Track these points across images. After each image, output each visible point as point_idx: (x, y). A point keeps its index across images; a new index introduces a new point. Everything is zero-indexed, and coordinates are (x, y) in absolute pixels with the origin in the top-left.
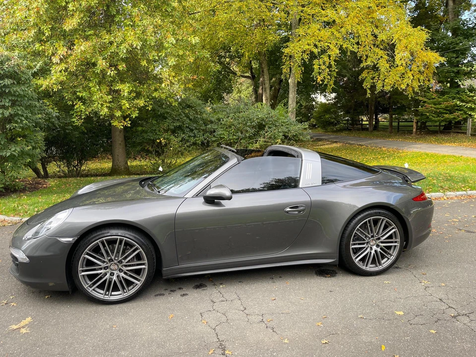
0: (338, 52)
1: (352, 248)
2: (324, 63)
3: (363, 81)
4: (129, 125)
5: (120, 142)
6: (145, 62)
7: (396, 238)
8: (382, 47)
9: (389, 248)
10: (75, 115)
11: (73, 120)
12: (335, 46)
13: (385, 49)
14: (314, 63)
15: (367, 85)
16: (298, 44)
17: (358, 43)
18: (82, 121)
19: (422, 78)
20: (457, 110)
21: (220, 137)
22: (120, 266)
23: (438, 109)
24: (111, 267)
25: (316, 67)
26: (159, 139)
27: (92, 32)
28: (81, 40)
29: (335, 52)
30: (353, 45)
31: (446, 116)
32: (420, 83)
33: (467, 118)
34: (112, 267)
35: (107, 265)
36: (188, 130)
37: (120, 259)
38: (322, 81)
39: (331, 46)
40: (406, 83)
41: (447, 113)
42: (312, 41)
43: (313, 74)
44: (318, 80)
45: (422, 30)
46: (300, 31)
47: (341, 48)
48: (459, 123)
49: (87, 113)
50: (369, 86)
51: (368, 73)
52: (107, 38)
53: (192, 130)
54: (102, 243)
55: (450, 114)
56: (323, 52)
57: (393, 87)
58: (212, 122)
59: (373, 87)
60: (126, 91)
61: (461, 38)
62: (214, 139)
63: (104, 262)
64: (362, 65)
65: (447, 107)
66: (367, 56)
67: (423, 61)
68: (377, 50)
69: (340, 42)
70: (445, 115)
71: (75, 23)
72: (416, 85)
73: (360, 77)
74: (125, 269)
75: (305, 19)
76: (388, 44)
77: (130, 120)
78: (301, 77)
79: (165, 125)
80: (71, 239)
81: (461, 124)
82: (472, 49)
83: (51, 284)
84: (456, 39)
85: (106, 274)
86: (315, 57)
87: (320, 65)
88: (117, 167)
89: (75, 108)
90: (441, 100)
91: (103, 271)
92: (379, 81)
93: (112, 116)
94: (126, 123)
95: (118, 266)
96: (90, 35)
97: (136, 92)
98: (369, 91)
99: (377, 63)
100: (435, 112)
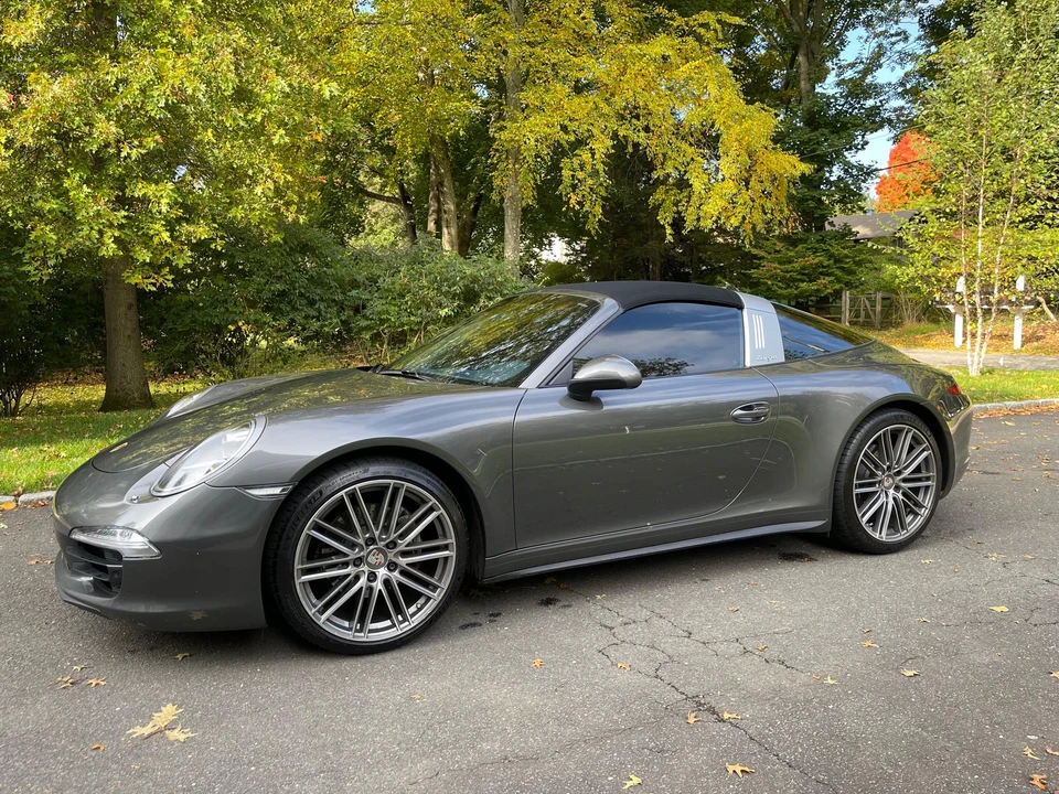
0: (610, 143)
1: (857, 495)
2: (582, 167)
3: (657, 208)
4: (170, 285)
5: (128, 332)
6: (210, 134)
7: (928, 470)
8: (691, 140)
9: (916, 490)
10: (27, 256)
11: (26, 268)
12: (602, 133)
13: (698, 144)
14: (562, 165)
15: (665, 218)
16: (526, 123)
17: (647, 129)
18: (50, 271)
19: (769, 205)
20: (821, 273)
21: (381, 320)
22: (391, 556)
23: (787, 272)
24: (369, 560)
25: (566, 173)
26: (234, 322)
27: (72, 57)
28: (46, 74)
29: (602, 145)
30: (639, 131)
31: (804, 285)
32: (766, 214)
33: (842, 289)
34: (372, 559)
35: (362, 553)
36: (304, 302)
37: (393, 536)
38: (579, 203)
39: (595, 131)
40: (741, 214)
41: (803, 281)
42: (556, 119)
43: (560, 188)
44: (572, 201)
45: (763, 109)
46: (529, 96)
47: (615, 136)
48: (825, 300)
49: (63, 251)
50: (670, 220)
51: (667, 192)
52: (111, 73)
53: (312, 303)
54: (352, 496)
55: (811, 281)
56: (580, 143)
57: (716, 222)
58: (355, 284)
59: (678, 223)
60: (164, 201)
61: (826, 131)
62: (364, 323)
63: (353, 546)
64: (655, 175)
65: (803, 268)
66: (664, 155)
67: (770, 171)
68: (685, 146)
69: (613, 124)
70: (801, 285)
71: (34, 31)
72: (757, 217)
73: (651, 200)
74: (403, 561)
75: (537, 72)
76: (703, 134)
77: (171, 272)
78: (533, 196)
79: (250, 289)
80: (277, 491)
81: (828, 303)
82: (846, 153)
83: (197, 616)
84: (817, 133)
85: (357, 578)
86: (564, 154)
87: (574, 170)
88: (121, 393)
89: (32, 237)
90: (792, 254)
91: (350, 569)
92: (691, 209)
93: (128, 260)
94: (161, 280)
95: (386, 556)
96: (67, 63)
97: (183, 206)
98: (669, 231)
99: (686, 172)
100: (783, 280)
